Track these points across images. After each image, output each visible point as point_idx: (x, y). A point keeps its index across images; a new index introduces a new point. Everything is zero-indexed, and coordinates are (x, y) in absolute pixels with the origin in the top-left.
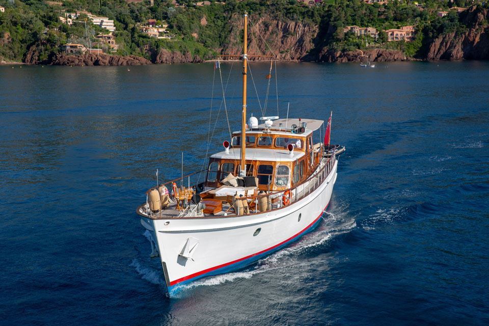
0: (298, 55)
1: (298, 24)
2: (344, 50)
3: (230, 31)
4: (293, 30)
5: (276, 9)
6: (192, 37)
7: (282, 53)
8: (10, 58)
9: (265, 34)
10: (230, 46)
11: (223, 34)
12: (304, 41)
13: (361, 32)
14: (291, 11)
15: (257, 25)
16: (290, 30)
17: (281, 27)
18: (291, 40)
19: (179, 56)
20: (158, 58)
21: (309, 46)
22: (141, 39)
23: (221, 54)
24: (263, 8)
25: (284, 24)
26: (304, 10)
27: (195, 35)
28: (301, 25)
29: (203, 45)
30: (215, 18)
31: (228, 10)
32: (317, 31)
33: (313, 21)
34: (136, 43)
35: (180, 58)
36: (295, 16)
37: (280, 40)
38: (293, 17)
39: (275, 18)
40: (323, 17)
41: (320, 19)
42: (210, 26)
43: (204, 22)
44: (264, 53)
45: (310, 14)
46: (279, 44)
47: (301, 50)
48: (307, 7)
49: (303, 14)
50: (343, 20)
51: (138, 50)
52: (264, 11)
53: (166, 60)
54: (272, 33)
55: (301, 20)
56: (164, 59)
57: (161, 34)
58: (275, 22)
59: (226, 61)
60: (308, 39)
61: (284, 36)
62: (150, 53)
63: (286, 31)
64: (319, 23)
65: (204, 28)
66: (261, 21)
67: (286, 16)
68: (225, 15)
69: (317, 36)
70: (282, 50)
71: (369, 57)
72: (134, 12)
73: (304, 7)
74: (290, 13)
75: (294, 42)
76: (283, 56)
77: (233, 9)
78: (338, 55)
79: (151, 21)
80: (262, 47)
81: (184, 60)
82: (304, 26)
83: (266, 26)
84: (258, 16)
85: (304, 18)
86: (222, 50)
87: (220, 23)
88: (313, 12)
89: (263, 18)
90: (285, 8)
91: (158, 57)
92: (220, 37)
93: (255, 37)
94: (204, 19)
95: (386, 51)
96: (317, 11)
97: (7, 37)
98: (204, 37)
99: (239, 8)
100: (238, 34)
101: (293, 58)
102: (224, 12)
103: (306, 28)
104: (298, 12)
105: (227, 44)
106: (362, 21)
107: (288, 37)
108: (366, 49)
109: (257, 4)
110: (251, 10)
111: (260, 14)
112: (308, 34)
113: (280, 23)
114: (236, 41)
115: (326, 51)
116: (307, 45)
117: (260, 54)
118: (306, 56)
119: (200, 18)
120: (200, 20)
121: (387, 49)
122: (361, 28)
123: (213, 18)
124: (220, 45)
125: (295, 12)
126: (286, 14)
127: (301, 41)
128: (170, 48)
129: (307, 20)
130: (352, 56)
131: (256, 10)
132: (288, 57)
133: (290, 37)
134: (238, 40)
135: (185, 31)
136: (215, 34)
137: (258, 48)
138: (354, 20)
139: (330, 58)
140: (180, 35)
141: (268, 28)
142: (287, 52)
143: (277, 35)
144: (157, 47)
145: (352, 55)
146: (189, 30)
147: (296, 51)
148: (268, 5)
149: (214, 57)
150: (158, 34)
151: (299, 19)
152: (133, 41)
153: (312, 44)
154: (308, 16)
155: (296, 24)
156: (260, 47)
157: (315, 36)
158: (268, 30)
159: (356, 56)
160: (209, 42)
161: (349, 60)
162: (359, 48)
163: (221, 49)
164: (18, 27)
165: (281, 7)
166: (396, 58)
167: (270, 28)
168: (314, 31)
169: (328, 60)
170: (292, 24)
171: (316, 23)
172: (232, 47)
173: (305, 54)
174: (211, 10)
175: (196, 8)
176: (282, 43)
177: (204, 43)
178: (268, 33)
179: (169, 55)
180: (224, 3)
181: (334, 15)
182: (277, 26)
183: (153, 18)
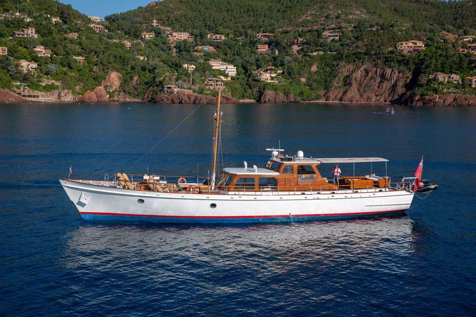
0: (390, 98)
1: (394, 71)
2: (422, 95)
3: (335, 77)
4: (389, 76)
5: (378, 58)
6: (299, 81)
7: (377, 96)
8: (133, 97)
9: (365, 79)
10: (333, 89)
11: (328, 79)
12: (397, 86)
13: (444, 78)
14: (390, 59)
15: (359, 71)
16: (387, 76)
17: (379, 74)
18: (387, 85)
19: (281, 97)
20: (262, 99)
21: (400, 90)
22: (253, 83)
23: (325, 96)
24: (366, 57)
25: (382, 71)
26: (400, 58)
27: (303, 80)
28: (396, 72)
29: (309, 87)
30: (325, 65)
31: (337, 59)
32: (410, 77)
33: (407, 68)
34: (249, 86)
35: (282, 98)
36: (392, 64)
37: (377, 85)
38: (390, 65)
39: (376, 65)
40: (416, 65)
41: (414, 66)
42: (319, 72)
43: (314, 68)
44: (361, 96)
45: (405, 62)
46: (376, 88)
47: (394, 94)
48: (404, 56)
49: (399, 62)
50: (433, 67)
51: (249, 91)
52: (366, 60)
53: (269, 100)
54: (372, 78)
55: (397, 67)
56: (267, 99)
57: (272, 78)
58: (375, 69)
59: (327, 102)
60: (401, 84)
61: (381, 82)
62: (258, 94)
63: (383, 76)
64: (412, 70)
65: (313, 73)
66: (363, 68)
67: (385, 64)
68: (334, 63)
69: (409, 81)
70: (377, 93)
71: (444, 102)
72: (259, 61)
73: (401, 56)
74: (388, 61)
75: (389, 86)
76: (378, 99)
77: (341, 58)
78: (417, 99)
79: (269, 67)
80: (361, 90)
81: (286, 100)
82: (399, 73)
83: (367, 72)
84: (361, 64)
85: (400, 65)
86: (326, 93)
87: (328, 69)
88: (408, 61)
89: (365, 66)
90: (386, 57)
91: (263, 97)
92: (326, 81)
93: (356, 82)
94: (315, 66)
95: (462, 96)
96: (412, 59)
97: (136, 80)
98: (311, 82)
99: (346, 57)
100: (342, 79)
101: (385, 101)
102: (334, 60)
103: (401, 75)
104: (395, 60)
105: (330, 87)
106: (451, 68)
107: (384, 82)
108: (443, 94)
109: (362, 54)
110: (356, 59)
111: (362, 62)
112: (401, 80)
113: (379, 70)
114: (338, 85)
115: (408, 95)
116: (399, 89)
117: (358, 96)
118: (397, 99)
119: (311, 65)
120: (311, 67)
121: (464, 94)
122: (445, 75)
123: (323, 65)
124: (325, 88)
125: (393, 60)
126: (385, 62)
127: (394, 86)
128: (275, 90)
129: (402, 68)
130: (428, 101)
131: (360, 59)
132: (382, 99)
133: (386, 82)
134: (341, 85)
135: (293, 76)
136: (322, 79)
137: (357, 91)
138: (443, 67)
139: (410, 102)
140: (288, 80)
141: (368, 74)
142: (381, 95)
143: (375, 81)
144: (264, 89)
145: (427, 99)
146: (297, 76)
147: (389, 95)
148: (371, 54)
149: (317, 98)
150: (269, 78)
151: (395, 67)
152: (247, 84)
153: (404, 88)
154: (404, 63)
155: (392, 71)
156: (359, 91)
157: (408, 82)
158: (368, 76)
159: (431, 101)
160: (314, 85)
161: (424, 104)
162: (436, 93)
163: (324, 92)
164: (146, 72)
165: (382, 56)
166: (470, 103)
167: (370, 74)
168: (408, 77)
169: (408, 103)
170: (389, 71)
171: (409, 69)
172: (333, 90)
173: (396, 97)
174: (322, 58)
175: (310, 57)
176: (379, 87)
177: (310, 86)
178: (368, 78)
179: (272, 96)
180: (335, 53)
181: (426, 63)
182: (376, 72)
183: (273, 66)
